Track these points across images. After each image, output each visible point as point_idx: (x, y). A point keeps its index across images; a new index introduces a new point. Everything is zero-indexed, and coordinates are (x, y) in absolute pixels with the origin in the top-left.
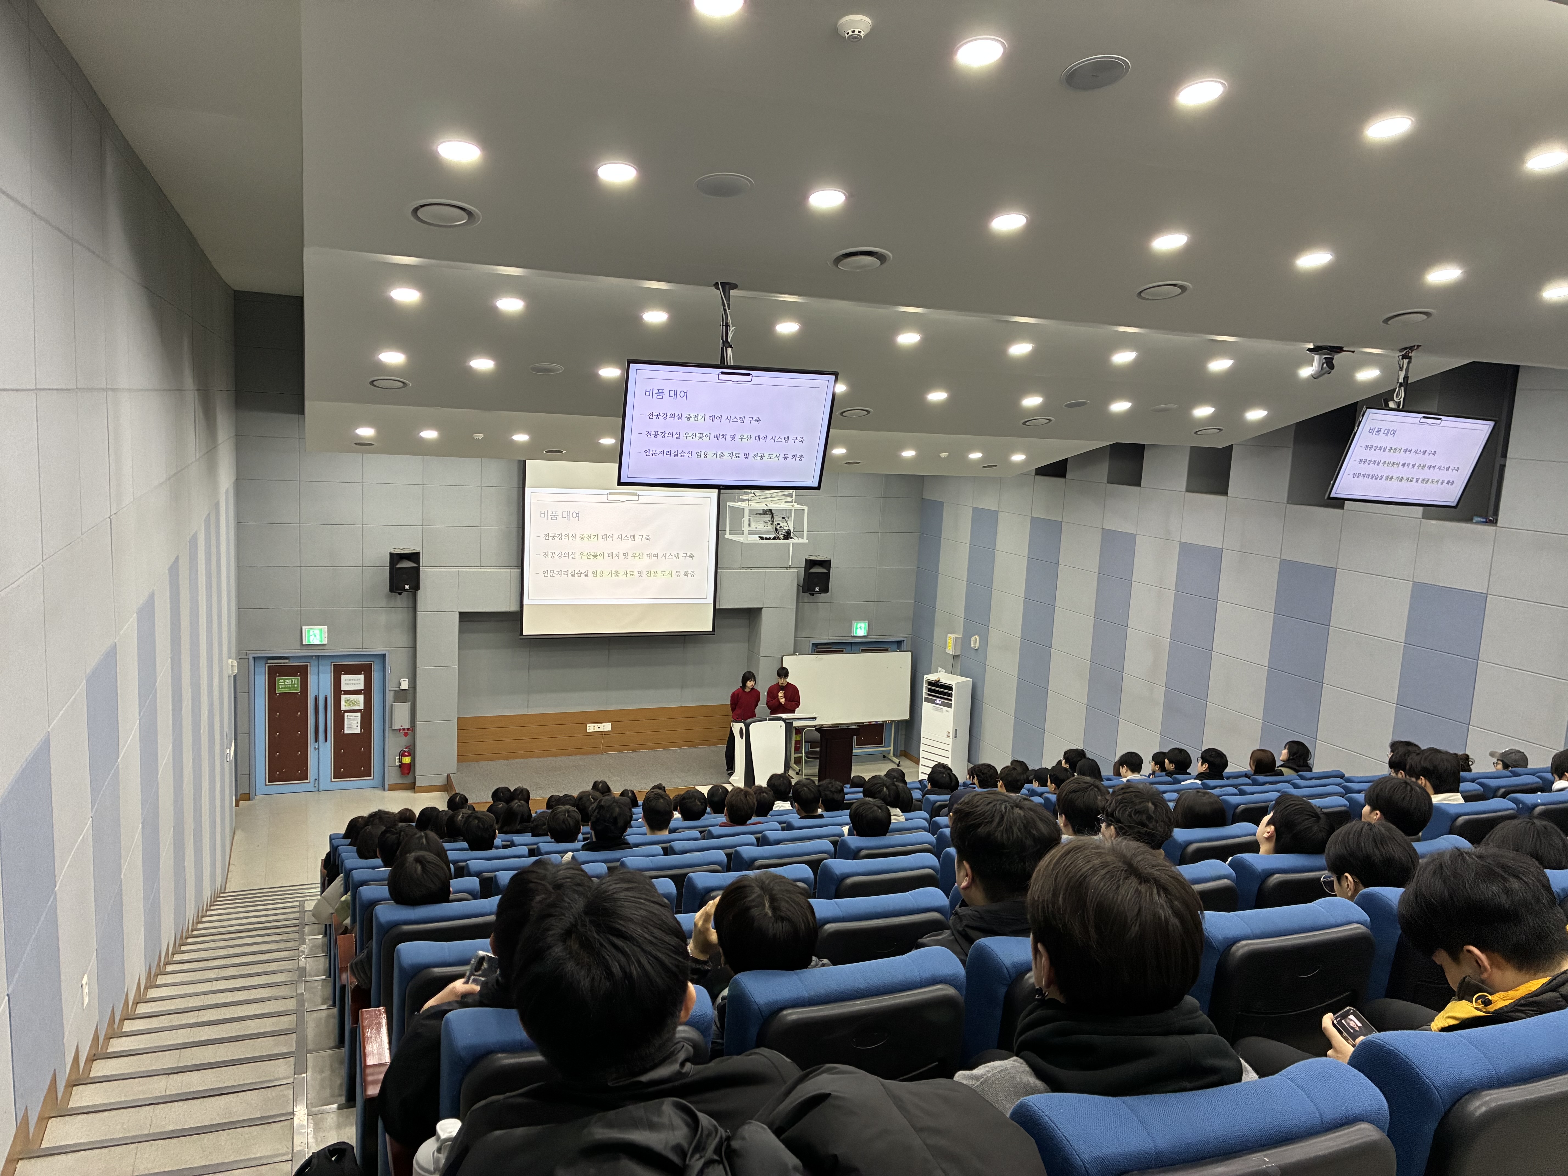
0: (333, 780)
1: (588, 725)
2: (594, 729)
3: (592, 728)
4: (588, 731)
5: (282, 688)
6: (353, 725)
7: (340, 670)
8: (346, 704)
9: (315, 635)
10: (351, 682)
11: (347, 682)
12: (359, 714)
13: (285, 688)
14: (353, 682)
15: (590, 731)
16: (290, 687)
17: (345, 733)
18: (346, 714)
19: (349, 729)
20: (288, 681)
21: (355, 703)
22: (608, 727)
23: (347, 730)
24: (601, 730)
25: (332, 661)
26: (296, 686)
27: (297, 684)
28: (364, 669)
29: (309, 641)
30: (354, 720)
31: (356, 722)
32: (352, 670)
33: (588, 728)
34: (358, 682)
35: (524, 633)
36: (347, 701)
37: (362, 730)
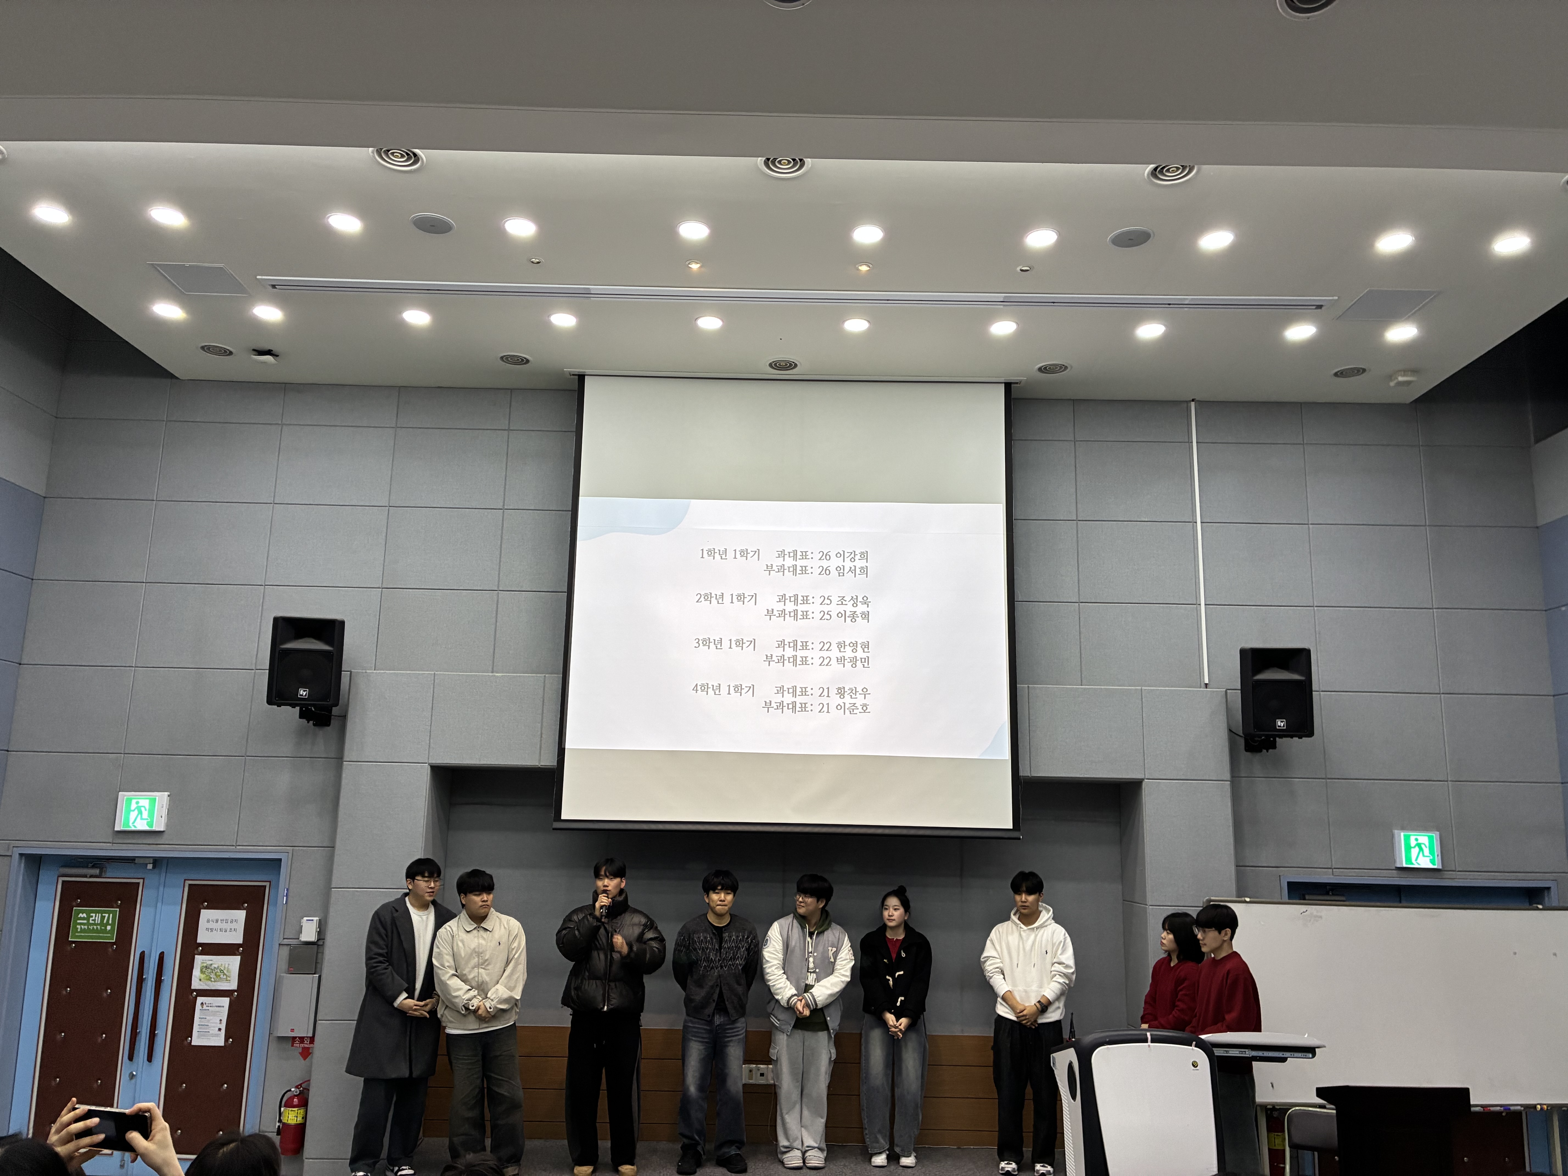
5: (82, 931)
6: (210, 1027)
8: (203, 976)
10: (219, 925)
11: (211, 925)
12: (225, 1001)
13: (89, 931)
14: (223, 925)
16: (97, 931)
17: (193, 1043)
18: (200, 1000)
19: (203, 1034)
20: (96, 918)
21: (220, 974)
23: (198, 1037)
25: (190, 874)
26: (109, 928)
27: (113, 925)
28: (248, 897)
30: (214, 1014)
31: (215, 1019)
32: (224, 897)
34: (234, 925)
35: (563, 817)
36: (205, 969)
37: (226, 1040)
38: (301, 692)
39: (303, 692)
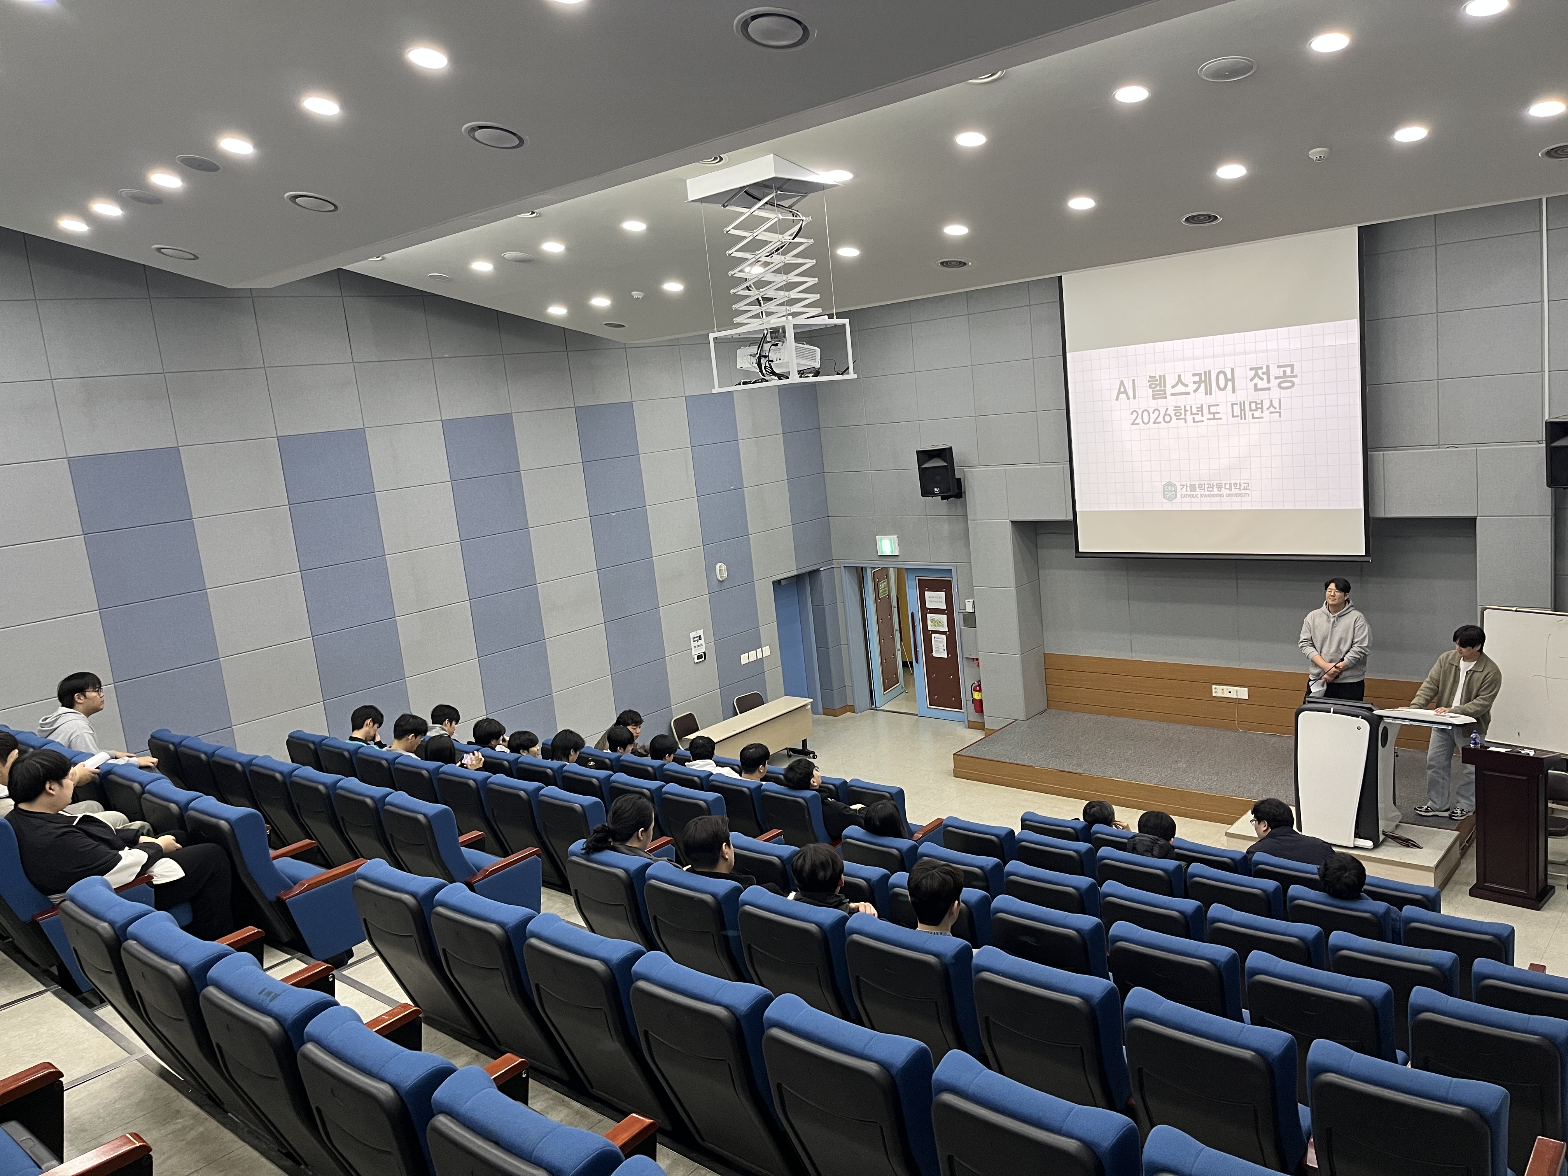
0: (929, 706)
1: (1214, 686)
2: (1223, 693)
3: (1219, 691)
4: (1214, 694)
6: (940, 650)
7: (926, 585)
8: (932, 624)
9: (887, 545)
10: (935, 599)
11: (931, 599)
12: (944, 636)
14: (936, 599)
15: (1218, 695)
17: (934, 656)
18: (933, 635)
19: (937, 652)
21: (939, 623)
22: (1243, 693)
23: (936, 653)
24: (1233, 695)
25: (917, 575)
28: (944, 586)
29: (882, 552)
30: (940, 642)
31: (941, 645)
32: (935, 586)
33: (1213, 691)
34: (940, 600)
35: (1080, 551)
36: (932, 620)
37: (948, 655)
38: (936, 490)
39: (937, 490)
